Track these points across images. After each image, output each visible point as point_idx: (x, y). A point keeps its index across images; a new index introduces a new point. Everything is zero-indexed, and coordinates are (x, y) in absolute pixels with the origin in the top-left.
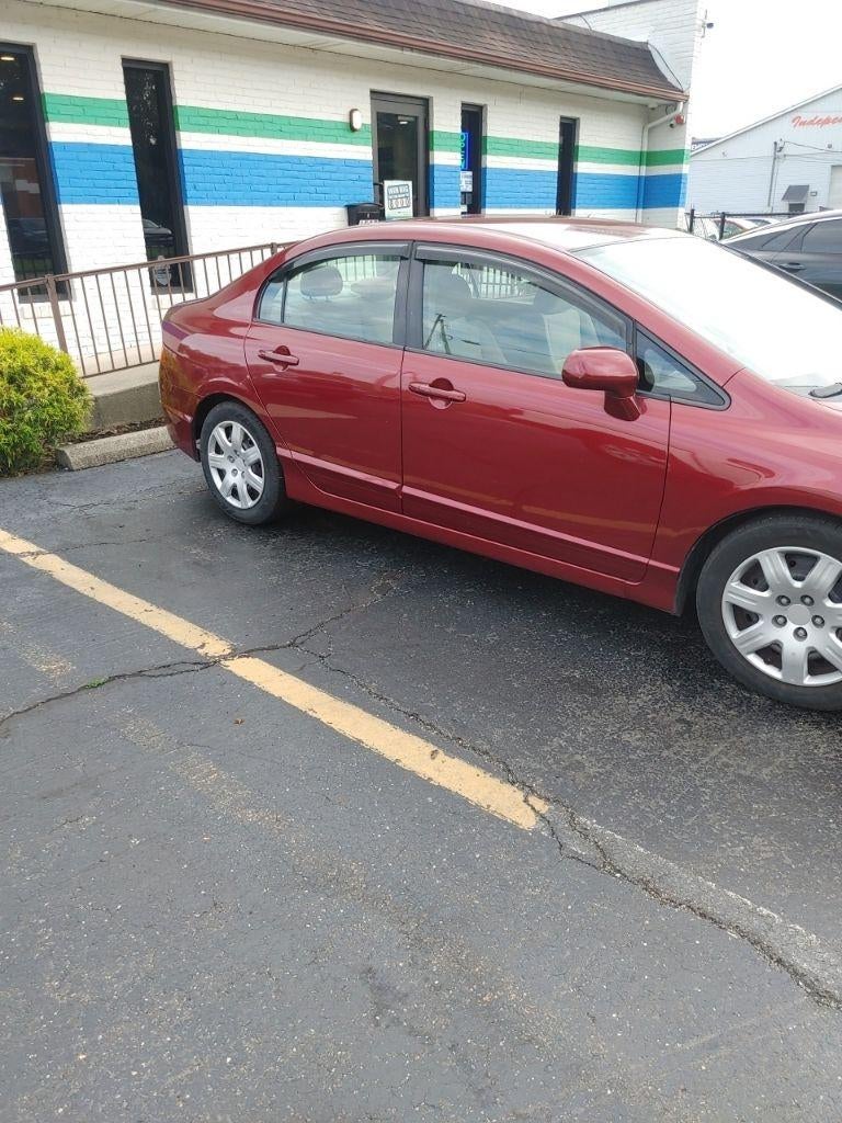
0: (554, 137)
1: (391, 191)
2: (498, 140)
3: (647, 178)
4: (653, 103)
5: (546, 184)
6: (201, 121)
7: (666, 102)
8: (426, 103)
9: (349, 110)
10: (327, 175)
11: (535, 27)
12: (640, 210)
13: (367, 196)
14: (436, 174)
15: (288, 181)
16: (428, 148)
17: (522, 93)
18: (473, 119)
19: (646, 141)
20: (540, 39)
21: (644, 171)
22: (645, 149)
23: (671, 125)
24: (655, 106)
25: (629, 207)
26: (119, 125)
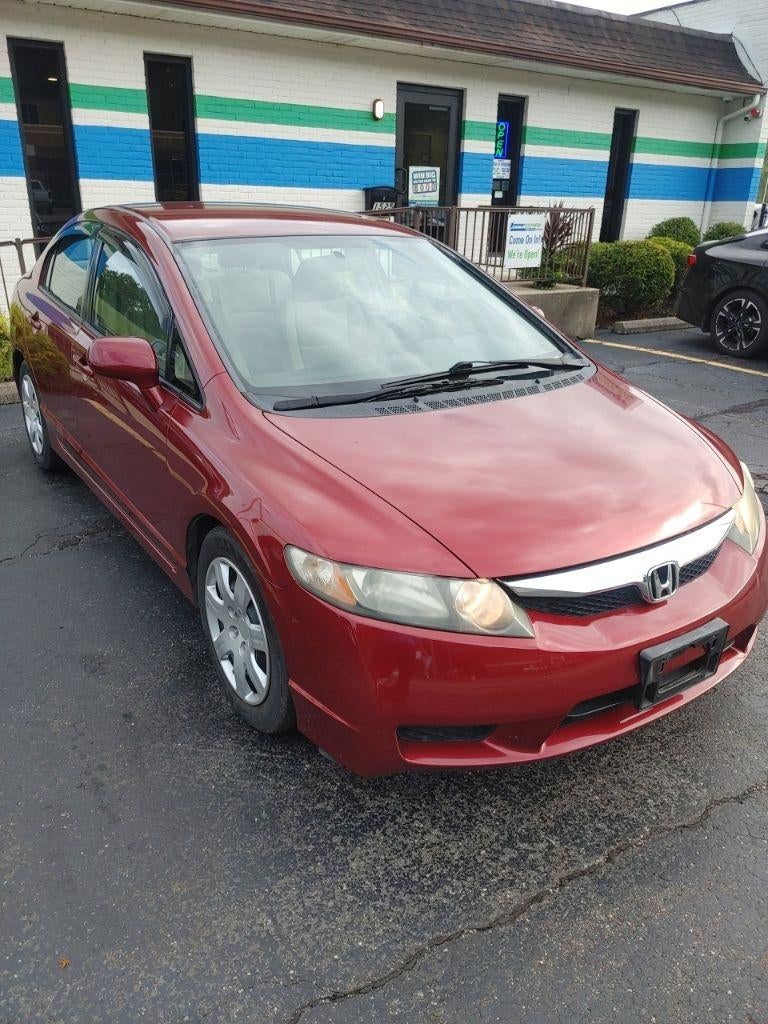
0: (606, 127)
1: (416, 176)
2: (538, 130)
3: (719, 171)
4: (728, 96)
5: (594, 174)
6: (219, 109)
7: (744, 95)
8: (460, 94)
9: (373, 100)
10: (346, 160)
11: (592, 22)
12: (709, 203)
13: (388, 179)
14: (465, 161)
15: (304, 164)
16: (460, 137)
17: (570, 86)
18: (512, 111)
19: (720, 133)
20: (595, 33)
21: (715, 164)
22: (719, 142)
23: (746, 119)
24: (731, 99)
25: (695, 198)
26: (138, 111)
